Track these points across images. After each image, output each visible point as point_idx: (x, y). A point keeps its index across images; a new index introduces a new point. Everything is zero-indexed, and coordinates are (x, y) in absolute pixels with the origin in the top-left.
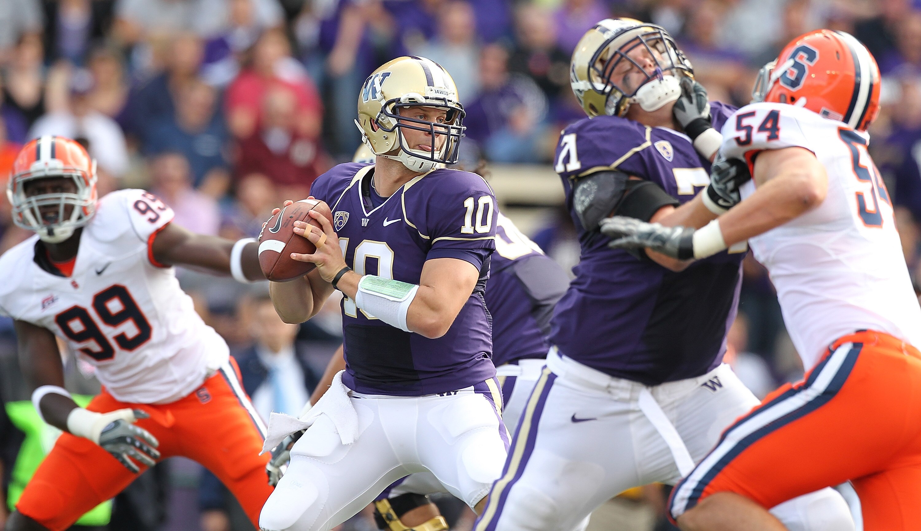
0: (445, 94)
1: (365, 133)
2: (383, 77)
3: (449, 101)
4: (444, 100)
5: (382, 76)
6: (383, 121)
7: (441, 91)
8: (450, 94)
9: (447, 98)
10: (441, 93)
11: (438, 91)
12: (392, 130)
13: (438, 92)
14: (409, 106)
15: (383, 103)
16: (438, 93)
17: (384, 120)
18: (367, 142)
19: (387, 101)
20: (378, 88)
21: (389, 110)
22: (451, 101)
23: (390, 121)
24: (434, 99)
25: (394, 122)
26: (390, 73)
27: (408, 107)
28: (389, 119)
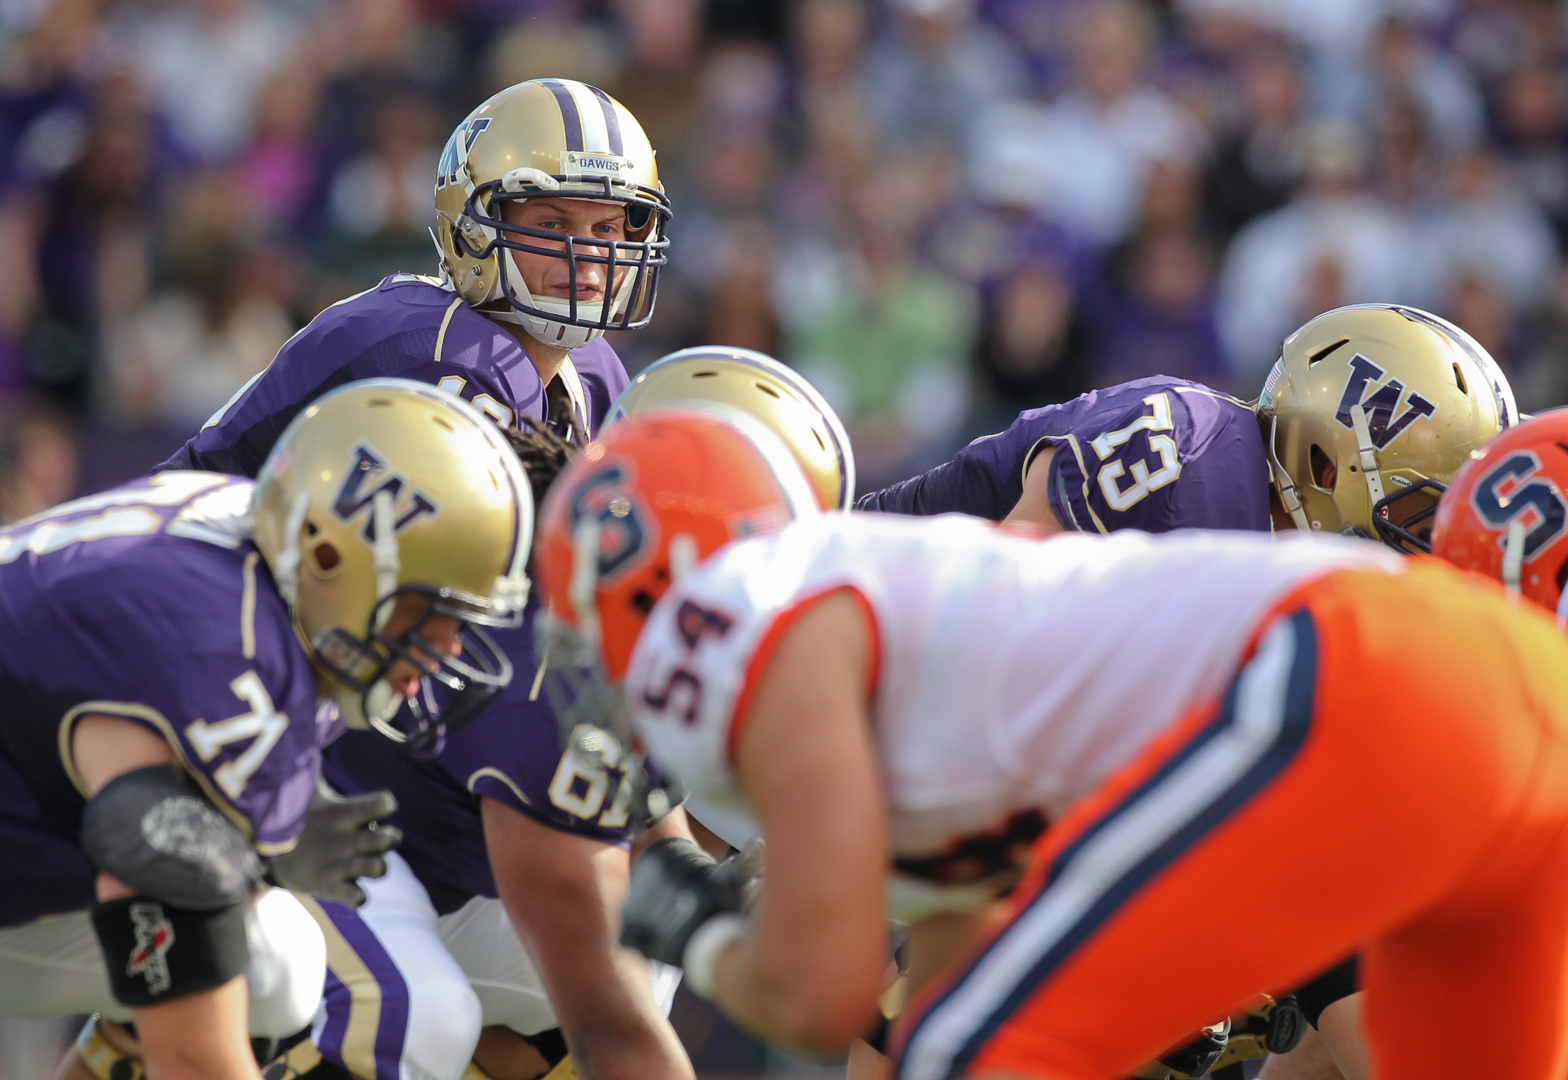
0: (609, 167)
1: (445, 258)
2: (474, 130)
3: (615, 183)
4: (603, 181)
5: (472, 129)
6: (469, 233)
7: (600, 162)
8: (622, 168)
9: (611, 175)
10: (598, 167)
11: (591, 160)
12: (488, 254)
13: (593, 164)
14: (526, 199)
15: (470, 190)
16: (591, 166)
17: (471, 231)
18: (447, 280)
19: (477, 186)
20: (463, 157)
21: (481, 208)
22: (623, 184)
23: (485, 234)
24: (579, 181)
25: (491, 234)
26: (488, 121)
27: (523, 200)
28: (481, 229)
